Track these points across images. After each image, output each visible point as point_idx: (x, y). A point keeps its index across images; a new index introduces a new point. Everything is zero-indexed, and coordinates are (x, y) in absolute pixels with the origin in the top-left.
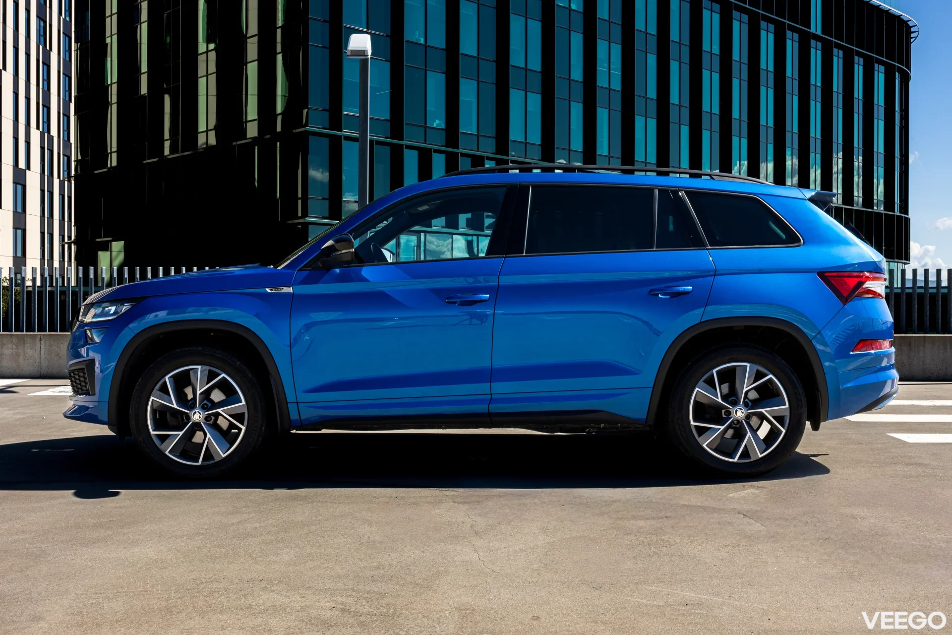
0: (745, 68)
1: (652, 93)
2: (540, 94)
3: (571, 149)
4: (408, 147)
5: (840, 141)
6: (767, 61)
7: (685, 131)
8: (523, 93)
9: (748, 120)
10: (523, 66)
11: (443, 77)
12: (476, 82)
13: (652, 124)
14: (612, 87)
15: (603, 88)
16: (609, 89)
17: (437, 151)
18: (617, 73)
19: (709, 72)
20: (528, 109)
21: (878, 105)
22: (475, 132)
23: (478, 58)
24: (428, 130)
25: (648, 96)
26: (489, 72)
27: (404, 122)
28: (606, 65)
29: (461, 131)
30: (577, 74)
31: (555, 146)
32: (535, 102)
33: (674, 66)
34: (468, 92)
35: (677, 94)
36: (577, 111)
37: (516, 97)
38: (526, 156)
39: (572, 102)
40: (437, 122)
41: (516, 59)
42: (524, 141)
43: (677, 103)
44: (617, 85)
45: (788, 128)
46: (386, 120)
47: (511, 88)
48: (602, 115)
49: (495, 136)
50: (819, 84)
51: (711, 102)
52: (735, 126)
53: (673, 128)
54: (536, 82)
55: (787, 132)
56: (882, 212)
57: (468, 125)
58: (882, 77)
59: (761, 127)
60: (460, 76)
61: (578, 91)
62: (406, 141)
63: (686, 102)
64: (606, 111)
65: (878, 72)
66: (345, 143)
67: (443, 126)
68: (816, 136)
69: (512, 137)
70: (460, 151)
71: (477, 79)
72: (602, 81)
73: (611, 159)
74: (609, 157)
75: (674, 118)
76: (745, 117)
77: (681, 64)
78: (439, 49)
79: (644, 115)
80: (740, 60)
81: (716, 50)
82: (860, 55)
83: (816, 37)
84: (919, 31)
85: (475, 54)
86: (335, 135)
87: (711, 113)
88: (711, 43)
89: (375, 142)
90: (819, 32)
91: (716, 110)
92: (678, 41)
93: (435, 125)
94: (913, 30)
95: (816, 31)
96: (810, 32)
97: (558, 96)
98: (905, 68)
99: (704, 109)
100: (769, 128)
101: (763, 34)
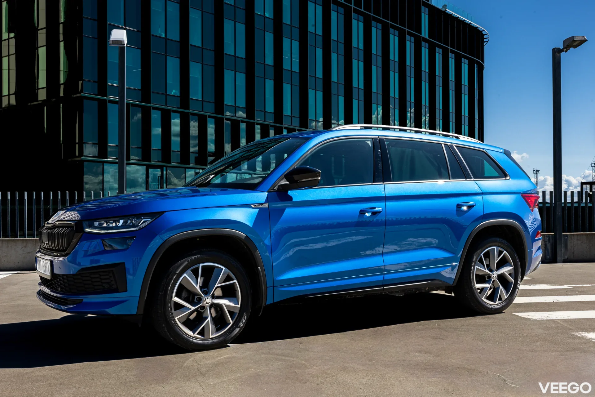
0: (380, 59)
1: (320, 74)
3: (266, 111)
4: (154, 108)
5: (441, 108)
6: (394, 55)
7: (341, 100)
8: (233, 72)
9: (382, 93)
10: (233, 54)
11: (178, 60)
12: (201, 65)
13: (320, 95)
14: (293, 70)
15: (287, 70)
16: (291, 71)
18: (296, 60)
19: (357, 61)
20: (237, 83)
21: (464, 85)
22: (200, 99)
23: (202, 48)
24: (168, 97)
26: (210, 57)
27: (151, 91)
28: (289, 55)
29: (191, 97)
30: (270, 60)
31: (255, 108)
32: (241, 78)
33: (334, 56)
34: (195, 71)
35: (336, 75)
36: (270, 85)
37: (228, 76)
39: (266, 79)
40: (174, 91)
41: (229, 49)
42: (234, 105)
43: (336, 81)
44: (296, 68)
46: (138, 90)
47: (225, 69)
48: (287, 88)
49: (214, 101)
50: (427, 70)
51: (358, 81)
52: (374, 97)
53: (333, 98)
54: (242, 65)
55: (407, 102)
57: (196, 93)
58: (466, 67)
59: (390, 98)
60: (190, 60)
61: (270, 72)
62: (152, 104)
63: (342, 81)
64: (289, 86)
65: (464, 63)
66: (109, 105)
67: (178, 94)
68: (425, 105)
69: (226, 102)
70: (191, 111)
71: (201, 62)
72: (286, 66)
73: (293, 118)
74: (292, 117)
75: (334, 90)
76: (380, 91)
77: (339, 55)
78: (175, 41)
79: (315, 89)
80: (377, 54)
81: (361, 46)
82: (453, 52)
83: (425, 40)
84: (489, 38)
85: (200, 45)
86: (102, 99)
87: (358, 88)
88: (358, 41)
89: (130, 104)
90: (427, 37)
91: (362, 86)
92: (336, 40)
93: (173, 94)
94: (485, 37)
95: (425, 36)
96: (421, 36)
97: (257, 75)
98: (480, 61)
99: (354, 86)
100: (395, 99)
101: (391, 37)
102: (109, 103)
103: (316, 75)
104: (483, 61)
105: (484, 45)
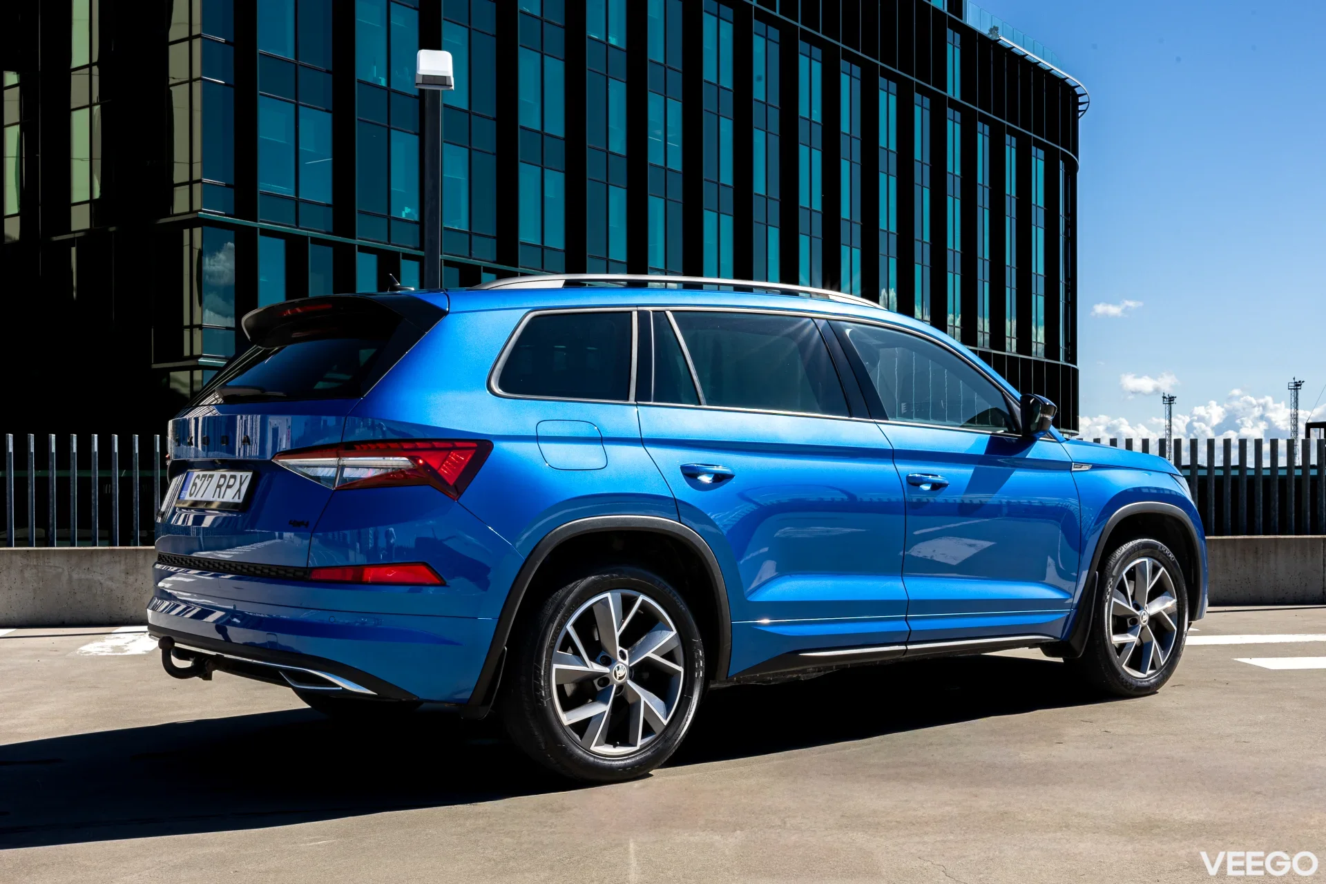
0: (857, 145)
1: (727, 177)
2: (563, 172)
3: (610, 258)
6: (887, 137)
7: (774, 235)
8: (539, 169)
9: (861, 222)
10: (538, 128)
12: (466, 151)
13: (727, 223)
14: (669, 166)
15: (656, 166)
17: (408, 257)
18: (676, 145)
19: (807, 149)
20: (547, 195)
21: (1037, 207)
22: (465, 228)
23: (469, 112)
24: (393, 222)
25: (722, 181)
26: (487, 134)
27: (356, 209)
28: (660, 132)
29: (444, 225)
30: (618, 144)
31: (587, 254)
32: (556, 183)
33: (759, 138)
34: (454, 165)
35: (763, 181)
36: (618, 199)
37: (527, 176)
38: (543, 267)
39: (610, 187)
40: (407, 210)
41: (528, 117)
42: (539, 244)
43: (763, 193)
44: (676, 163)
45: (917, 236)
46: (328, 205)
47: (521, 161)
48: (656, 206)
49: (495, 235)
50: (958, 172)
51: (810, 195)
52: (845, 229)
53: (757, 230)
54: (557, 152)
55: (915, 242)
56: (1043, 360)
57: (455, 215)
58: (1041, 164)
59: (880, 233)
61: (620, 170)
63: (775, 193)
64: (662, 201)
65: (1037, 158)
66: (262, 241)
67: (416, 218)
68: (954, 248)
69: (523, 238)
70: (441, 256)
71: (468, 146)
72: (655, 157)
75: (758, 215)
76: (857, 218)
77: (769, 134)
78: (410, 96)
79: (716, 210)
80: (851, 133)
81: (817, 116)
82: (1013, 132)
83: (954, 104)
84: (1089, 102)
85: (465, 107)
86: (247, 226)
87: (811, 210)
88: (810, 106)
89: (309, 238)
90: (957, 97)
91: (817, 205)
92: (764, 100)
93: (404, 216)
94: (1081, 100)
95: (954, 95)
96: (946, 96)
97: (591, 177)
98: (1072, 155)
99: (801, 204)
100: (890, 235)
101: (882, 95)
102: (261, 234)
103: (719, 180)
104: (1076, 153)
105: (1079, 118)
